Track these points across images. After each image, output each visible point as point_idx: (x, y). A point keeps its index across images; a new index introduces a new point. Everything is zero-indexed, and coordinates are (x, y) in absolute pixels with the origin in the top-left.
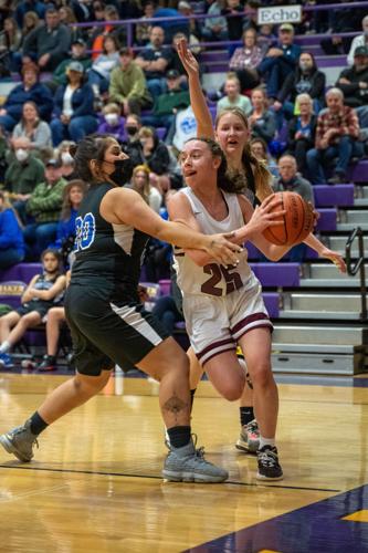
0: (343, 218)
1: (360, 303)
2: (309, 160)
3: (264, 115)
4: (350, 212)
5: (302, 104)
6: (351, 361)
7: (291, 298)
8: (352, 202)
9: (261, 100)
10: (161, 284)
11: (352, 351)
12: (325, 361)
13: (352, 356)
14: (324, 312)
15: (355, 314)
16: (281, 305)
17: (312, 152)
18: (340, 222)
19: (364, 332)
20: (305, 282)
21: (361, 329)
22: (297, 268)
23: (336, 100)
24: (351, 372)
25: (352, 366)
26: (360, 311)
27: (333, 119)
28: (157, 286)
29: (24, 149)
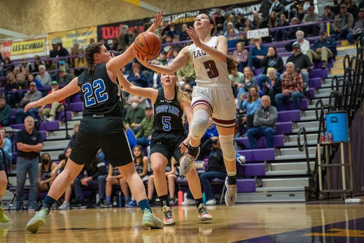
0: (295, 127)
1: (306, 166)
2: (276, 99)
3: (251, 80)
4: (298, 123)
5: (270, 74)
6: (304, 195)
7: (271, 166)
8: (300, 119)
9: (249, 72)
10: (205, 161)
11: (304, 189)
12: (290, 195)
13: (304, 192)
14: (288, 171)
15: (304, 171)
16: (266, 169)
17: (278, 95)
18: (294, 128)
19: (309, 180)
20: (278, 158)
21: (308, 178)
22: (273, 151)
23: (291, 67)
24: (304, 200)
25: (304, 197)
26: (307, 170)
27: (289, 78)
28: (203, 162)
29: (136, 102)
